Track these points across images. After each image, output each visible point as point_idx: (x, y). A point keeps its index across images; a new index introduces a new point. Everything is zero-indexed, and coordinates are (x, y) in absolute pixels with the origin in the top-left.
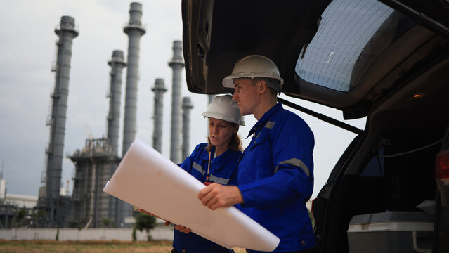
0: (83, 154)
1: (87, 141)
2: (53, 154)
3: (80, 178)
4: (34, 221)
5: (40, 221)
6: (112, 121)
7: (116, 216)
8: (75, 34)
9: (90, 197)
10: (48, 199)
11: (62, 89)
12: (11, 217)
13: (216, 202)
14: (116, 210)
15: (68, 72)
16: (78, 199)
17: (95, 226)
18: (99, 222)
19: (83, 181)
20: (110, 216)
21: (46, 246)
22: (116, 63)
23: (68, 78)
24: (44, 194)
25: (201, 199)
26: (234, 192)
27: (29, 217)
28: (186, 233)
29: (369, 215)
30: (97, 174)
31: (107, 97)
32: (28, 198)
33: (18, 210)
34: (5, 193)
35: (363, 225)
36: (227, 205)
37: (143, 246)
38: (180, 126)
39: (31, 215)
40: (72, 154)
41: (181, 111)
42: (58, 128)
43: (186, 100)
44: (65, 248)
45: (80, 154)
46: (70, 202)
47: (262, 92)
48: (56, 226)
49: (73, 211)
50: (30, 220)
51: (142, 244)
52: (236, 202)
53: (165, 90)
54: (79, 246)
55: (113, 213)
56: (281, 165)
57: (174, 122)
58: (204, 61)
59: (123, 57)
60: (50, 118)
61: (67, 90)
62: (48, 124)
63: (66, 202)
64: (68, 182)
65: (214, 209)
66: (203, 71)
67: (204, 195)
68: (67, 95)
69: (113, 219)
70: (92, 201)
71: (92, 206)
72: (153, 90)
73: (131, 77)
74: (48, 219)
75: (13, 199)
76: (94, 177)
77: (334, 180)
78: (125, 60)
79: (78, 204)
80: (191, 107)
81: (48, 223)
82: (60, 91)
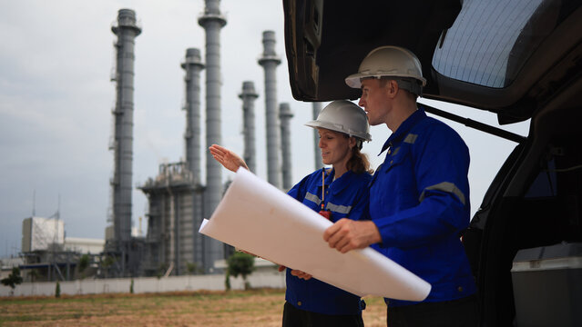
0: (157, 183)
1: (160, 166)
2: (120, 186)
3: (155, 213)
4: (102, 270)
5: (109, 270)
6: (190, 140)
7: (203, 260)
8: (137, 31)
9: (170, 237)
10: (117, 242)
11: (126, 103)
12: (73, 266)
13: (347, 243)
14: (203, 252)
15: (132, 81)
16: (154, 240)
17: (177, 273)
18: (182, 268)
19: (159, 217)
20: (195, 259)
21: (119, 300)
22: (191, 66)
23: (132, 89)
24: (112, 236)
25: (327, 240)
26: (368, 229)
27: (95, 266)
28: (306, 279)
29: (540, 248)
30: (176, 208)
31: (183, 109)
32: (92, 242)
33: (81, 257)
34: (65, 236)
35: (533, 262)
36: (362, 246)
37: (240, 296)
38: (278, 141)
39: (98, 263)
40: (143, 184)
41: (278, 122)
42: (125, 152)
43: (284, 107)
44: (143, 301)
45: (154, 184)
46: (145, 244)
47: (392, 95)
48: (129, 275)
49: (149, 255)
50: (96, 269)
51: (238, 293)
52: (373, 242)
53: (256, 96)
54: (159, 299)
55: (199, 256)
56: (427, 191)
57: (269, 136)
58: (314, 60)
59: (199, 57)
60: (113, 140)
61: (132, 104)
62: (110, 148)
63: (140, 245)
64: (141, 219)
65: (345, 252)
66: (311, 73)
67: (332, 235)
68: (132, 109)
69: (199, 264)
70: (172, 242)
71: (172, 249)
72: (241, 97)
73: (212, 82)
74: (119, 267)
75: (75, 244)
76: (172, 212)
77: (490, 204)
78: (203, 61)
79: (154, 246)
80: (291, 116)
81: (119, 272)
82: (123, 105)
